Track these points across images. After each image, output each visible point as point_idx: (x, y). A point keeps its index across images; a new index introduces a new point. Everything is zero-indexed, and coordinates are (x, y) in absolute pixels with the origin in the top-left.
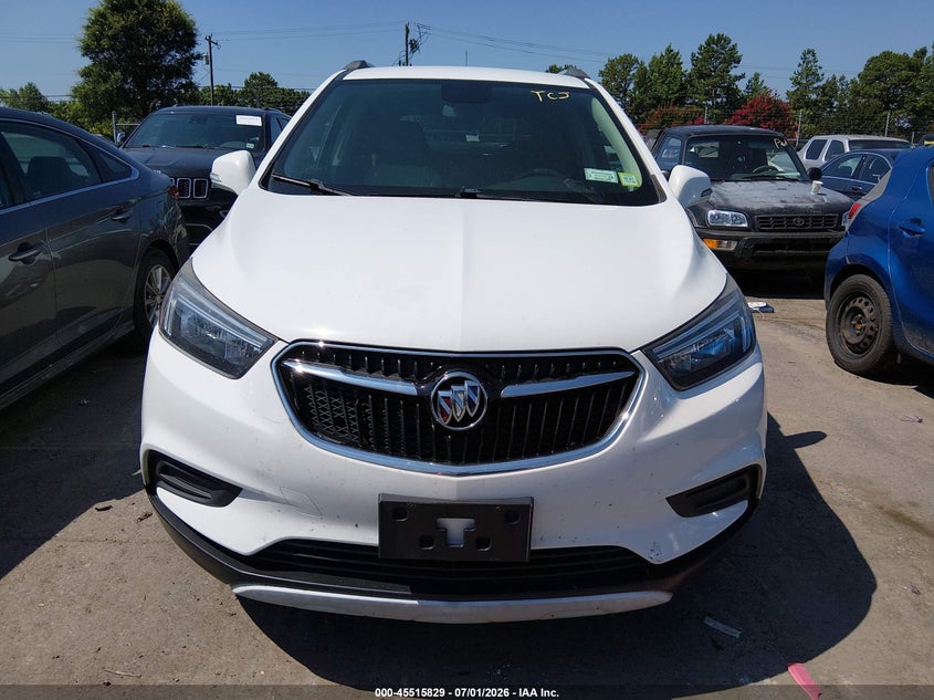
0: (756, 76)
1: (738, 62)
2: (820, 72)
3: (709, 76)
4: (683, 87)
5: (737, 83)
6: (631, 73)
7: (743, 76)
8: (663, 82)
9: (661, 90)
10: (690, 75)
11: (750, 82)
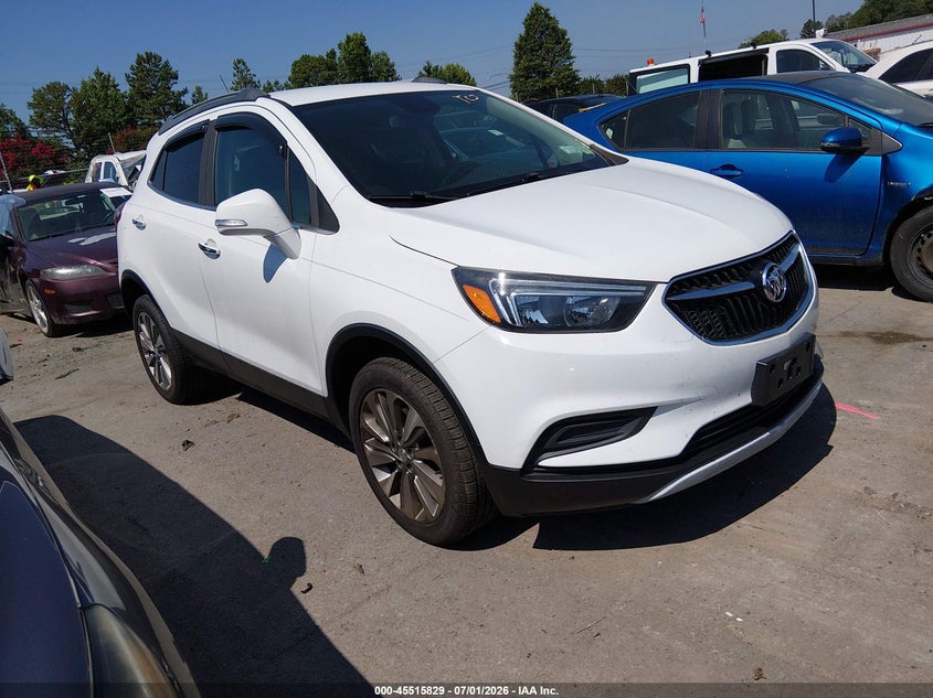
0: (199, 90)
1: (177, 78)
2: (255, 79)
3: (151, 95)
4: (128, 109)
5: (182, 98)
6: (67, 101)
7: (185, 92)
8: (105, 106)
9: (108, 115)
10: (131, 97)
11: (194, 96)
